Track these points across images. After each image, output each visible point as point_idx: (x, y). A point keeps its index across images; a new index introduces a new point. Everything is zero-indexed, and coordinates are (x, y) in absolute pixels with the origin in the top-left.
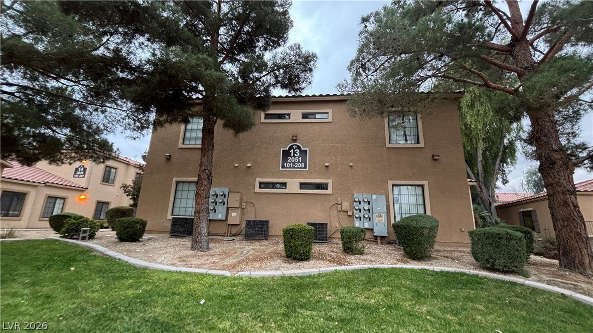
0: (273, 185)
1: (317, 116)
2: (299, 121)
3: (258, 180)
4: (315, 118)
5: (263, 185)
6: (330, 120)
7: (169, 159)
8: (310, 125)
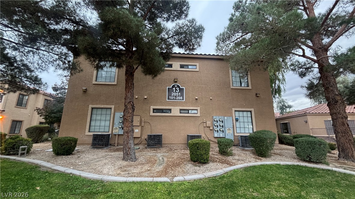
0: (162, 111)
1: (190, 67)
2: (178, 70)
3: (152, 107)
4: (188, 68)
5: (155, 110)
6: (197, 70)
7: (85, 91)
8: (185, 73)
